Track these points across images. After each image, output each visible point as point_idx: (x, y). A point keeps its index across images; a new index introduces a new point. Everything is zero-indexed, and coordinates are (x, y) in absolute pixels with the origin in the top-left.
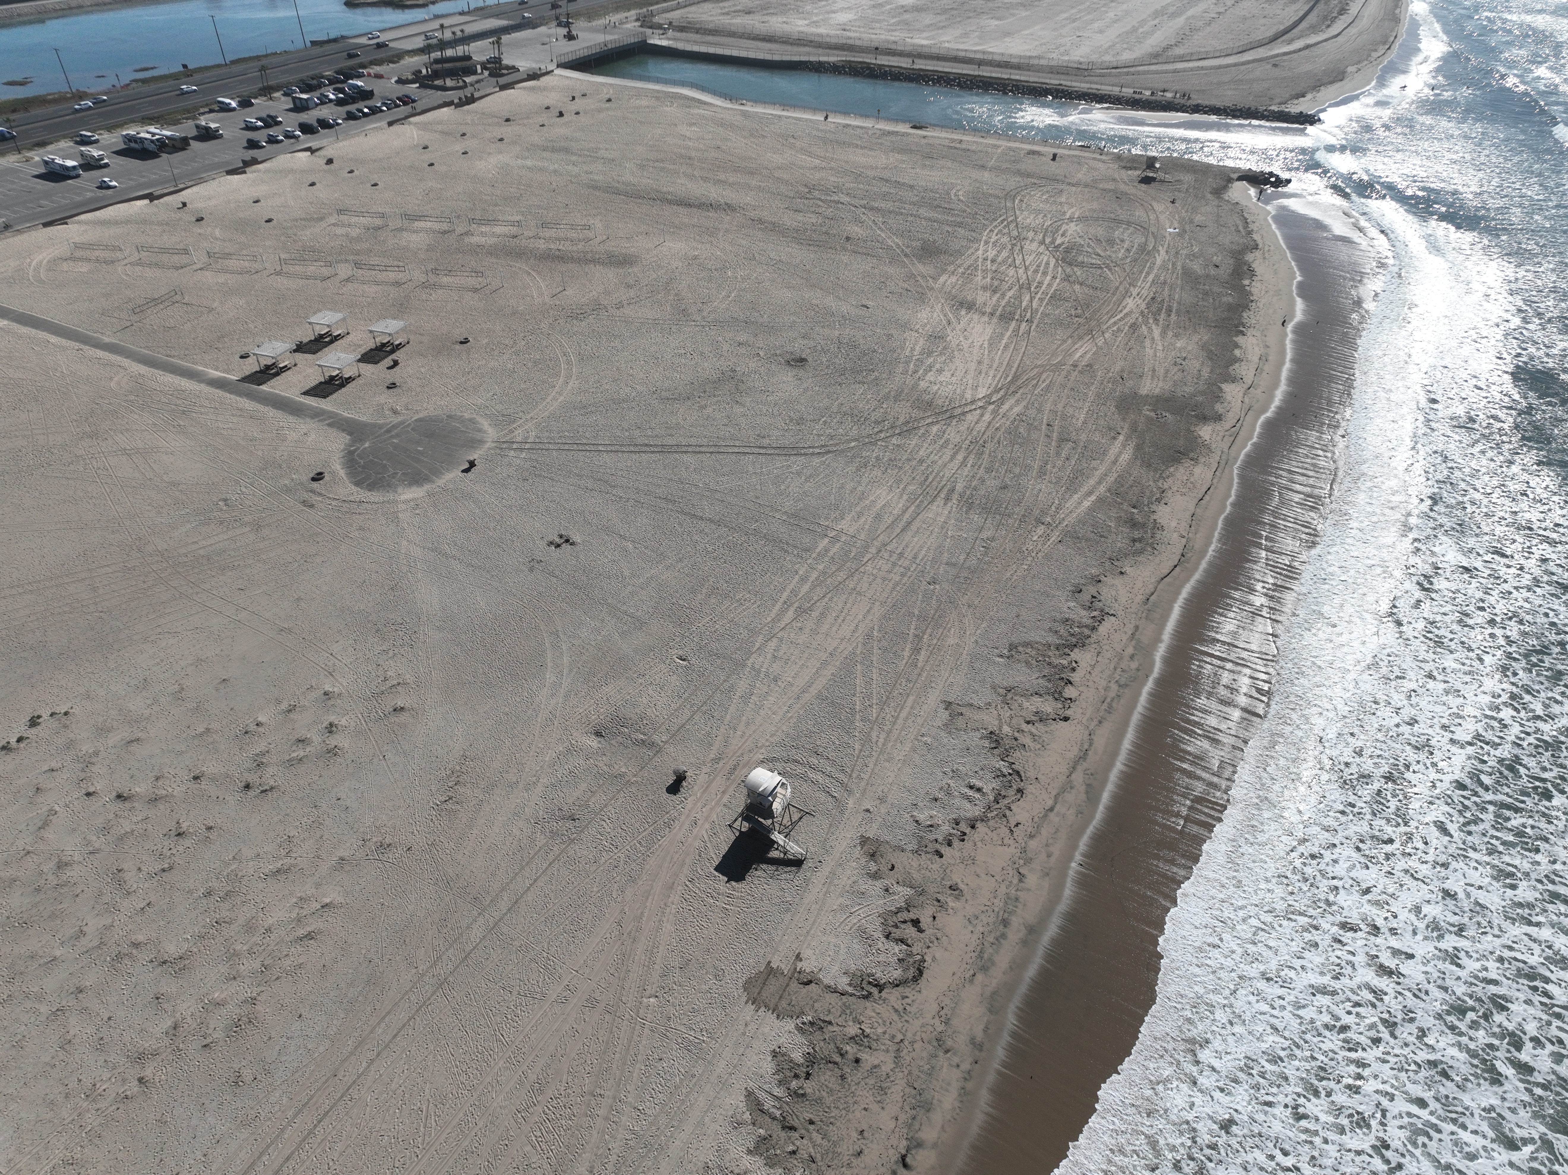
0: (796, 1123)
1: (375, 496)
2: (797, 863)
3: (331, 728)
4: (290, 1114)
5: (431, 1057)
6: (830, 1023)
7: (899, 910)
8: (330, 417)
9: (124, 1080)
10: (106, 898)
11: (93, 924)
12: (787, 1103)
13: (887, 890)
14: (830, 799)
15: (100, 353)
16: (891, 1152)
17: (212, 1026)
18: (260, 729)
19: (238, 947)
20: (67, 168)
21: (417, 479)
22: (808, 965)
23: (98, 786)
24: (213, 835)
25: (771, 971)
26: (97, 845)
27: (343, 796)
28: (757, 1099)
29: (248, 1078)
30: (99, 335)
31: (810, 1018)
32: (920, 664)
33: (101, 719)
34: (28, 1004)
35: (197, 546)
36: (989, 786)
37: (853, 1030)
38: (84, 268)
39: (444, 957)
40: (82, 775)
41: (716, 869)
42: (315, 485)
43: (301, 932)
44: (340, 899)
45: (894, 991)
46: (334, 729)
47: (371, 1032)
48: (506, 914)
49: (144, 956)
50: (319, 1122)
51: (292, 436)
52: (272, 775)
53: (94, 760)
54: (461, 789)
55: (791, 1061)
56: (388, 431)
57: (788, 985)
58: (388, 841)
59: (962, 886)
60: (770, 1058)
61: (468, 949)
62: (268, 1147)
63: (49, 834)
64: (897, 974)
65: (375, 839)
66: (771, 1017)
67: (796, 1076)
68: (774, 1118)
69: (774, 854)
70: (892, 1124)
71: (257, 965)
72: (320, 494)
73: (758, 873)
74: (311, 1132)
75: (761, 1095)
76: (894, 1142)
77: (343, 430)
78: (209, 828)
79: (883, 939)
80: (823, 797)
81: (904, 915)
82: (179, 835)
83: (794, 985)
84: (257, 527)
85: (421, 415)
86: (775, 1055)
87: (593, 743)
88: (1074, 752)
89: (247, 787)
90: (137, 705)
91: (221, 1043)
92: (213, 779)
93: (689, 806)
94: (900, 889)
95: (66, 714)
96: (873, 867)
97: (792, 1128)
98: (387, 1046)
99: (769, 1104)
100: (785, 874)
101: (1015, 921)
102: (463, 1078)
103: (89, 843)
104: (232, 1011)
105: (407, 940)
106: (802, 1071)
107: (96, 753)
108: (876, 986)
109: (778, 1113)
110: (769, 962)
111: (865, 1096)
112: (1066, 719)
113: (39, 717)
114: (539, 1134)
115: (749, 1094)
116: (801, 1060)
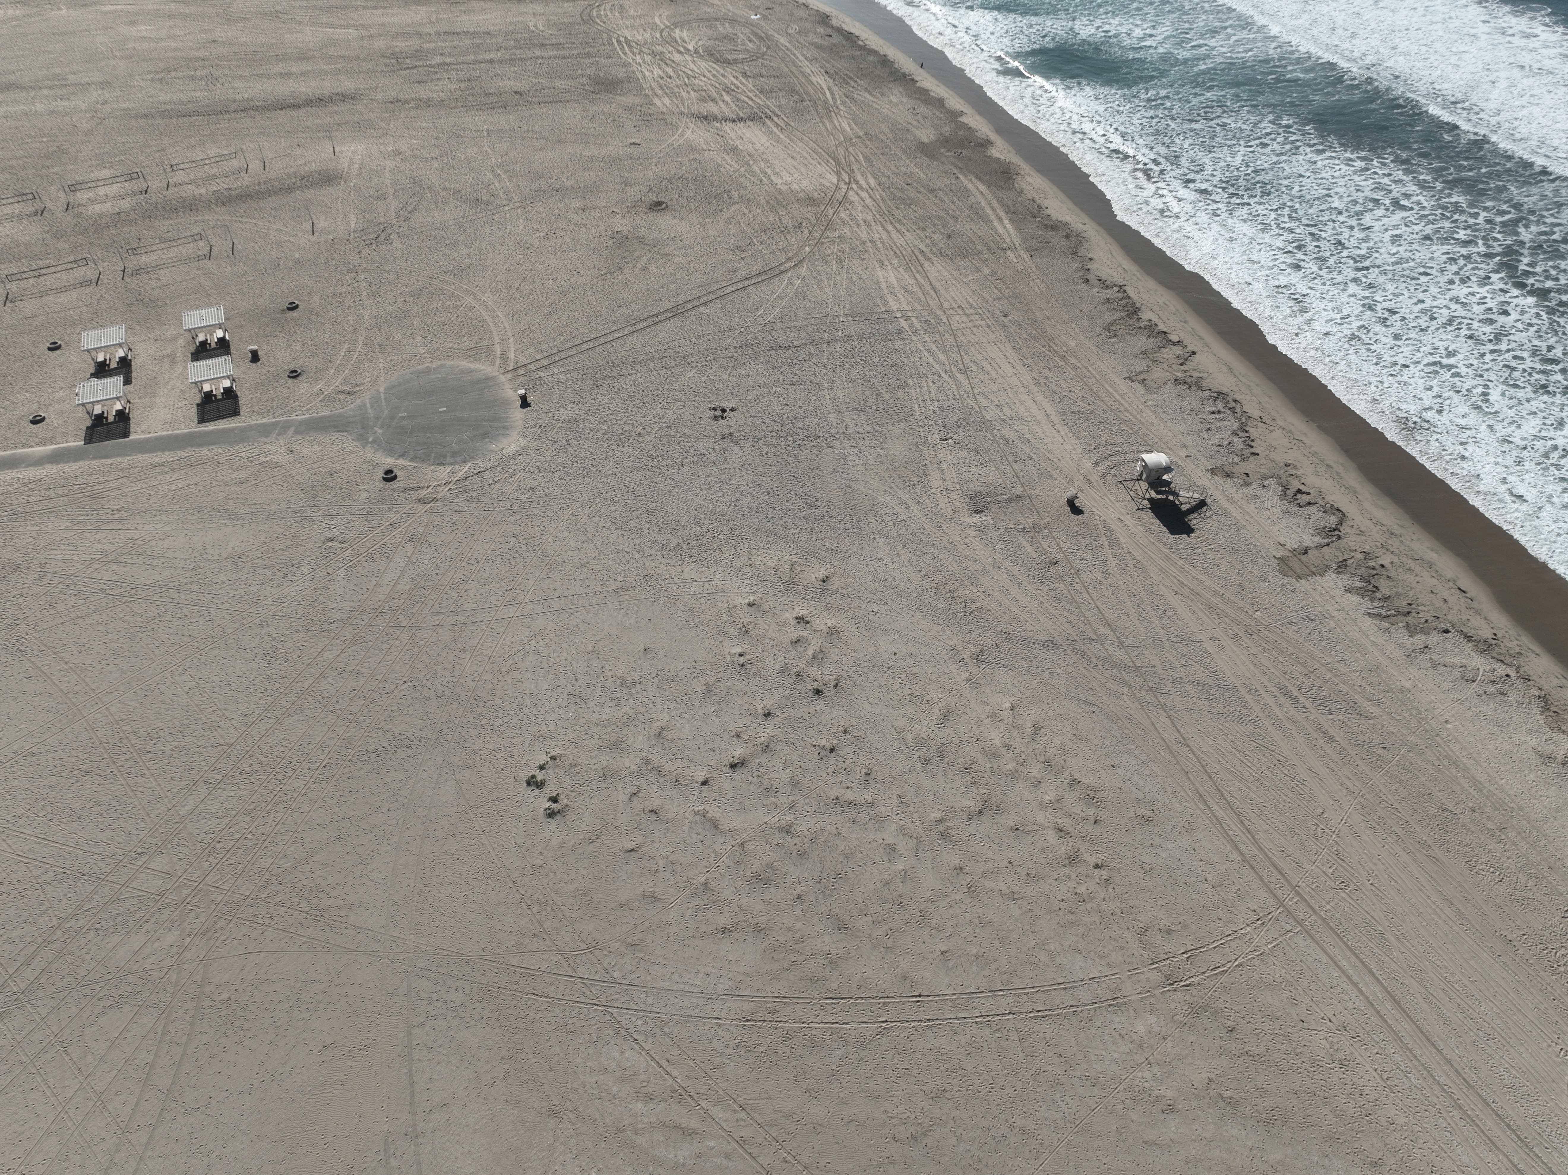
0: (1406, 610)
1: (480, 463)
2: (1202, 504)
6: (1345, 560)
7: (1284, 491)
8: (285, 427)
9: (1088, 876)
10: (863, 818)
11: (887, 836)
12: (1389, 605)
13: (1264, 486)
17: (1079, 812)
18: (749, 656)
21: (489, 432)
22: (1292, 544)
23: (699, 774)
24: (856, 733)
25: (1282, 560)
26: (785, 801)
27: (895, 650)
28: (1375, 614)
29: (1149, 814)
31: (1334, 565)
32: (1079, 365)
33: (594, 740)
36: (1220, 406)
37: (1359, 555)
39: (1127, 678)
40: (670, 778)
41: (1172, 534)
42: (401, 483)
43: (1028, 730)
44: (1013, 699)
45: (1344, 527)
47: (1162, 740)
48: (1115, 633)
50: (1222, 796)
52: (820, 674)
53: (655, 764)
54: (961, 594)
55: (1360, 588)
56: (378, 411)
57: (1300, 560)
59: (1289, 462)
60: (1349, 595)
61: (1130, 665)
62: (1223, 828)
63: (731, 825)
64: (1333, 519)
65: (965, 656)
66: (1319, 578)
67: (1373, 592)
68: (1396, 615)
69: (1185, 507)
70: (1435, 580)
71: (1039, 766)
72: (422, 488)
73: (1195, 522)
74: (1228, 803)
75: (1375, 611)
76: (1447, 586)
77: (326, 431)
78: (845, 731)
79: (1301, 509)
81: (1290, 492)
82: (831, 751)
83: (1303, 558)
85: (384, 385)
86: (1349, 591)
87: (985, 518)
88: (1224, 369)
89: (818, 692)
90: (604, 712)
91: (1101, 814)
92: (781, 707)
93: (1101, 514)
94: (1267, 482)
95: (553, 759)
96: (1239, 481)
97: (1409, 613)
98: (1182, 739)
99: (1383, 612)
100: (1206, 513)
101: (1331, 463)
102: (1247, 718)
103: (775, 804)
104: (1075, 795)
105: (1090, 687)
106: (1371, 588)
107: (647, 760)
108: (1334, 530)
109: (1393, 612)
110: (1274, 557)
111: (1409, 578)
112: (1194, 353)
113: (533, 777)
115: (1369, 615)
116: (1363, 584)
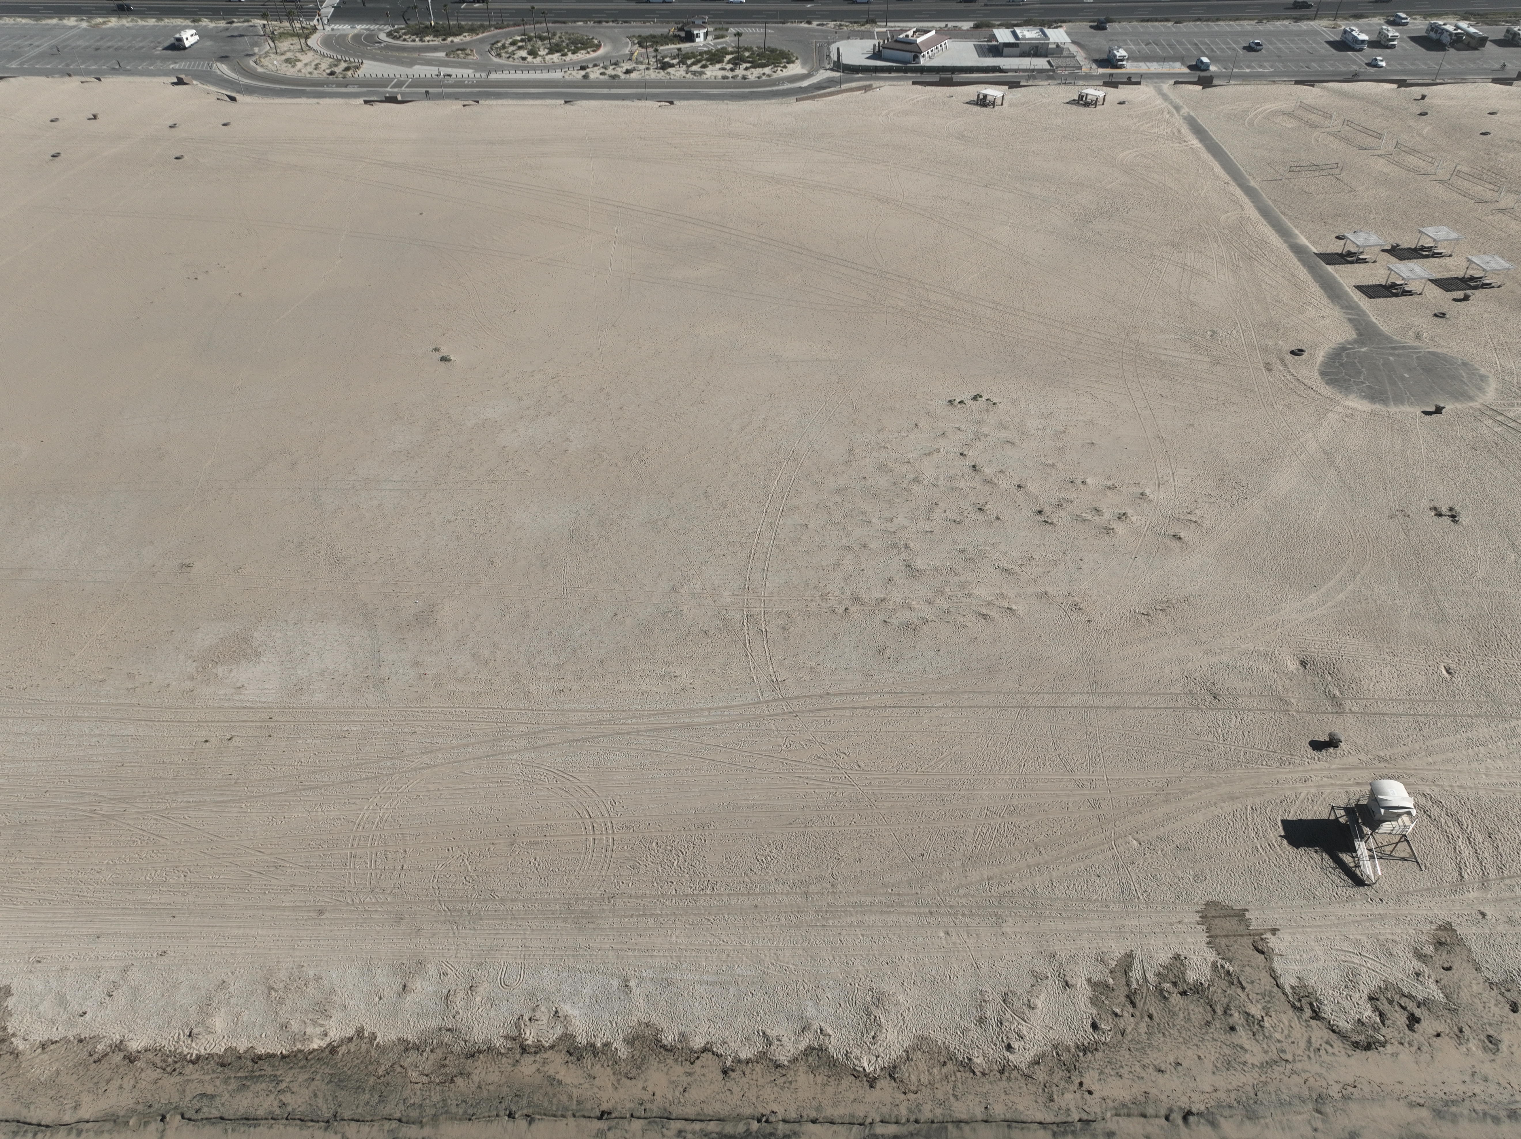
0: (1140, 1005)
1: (1326, 390)
2: (1359, 882)
3: (1122, 516)
4: (886, 690)
5: (976, 735)
6: (1243, 988)
7: (1410, 997)
8: (1358, 315)
9: (841, 603)
10: (917, 513)
11: (900, 520)
12: (1148, 989)
13: (1418, 975)
14: (1456, 874)
15: (1238, 192)
16: (1185, 1099)
17: (897, 615)
18: (1082, 486)
19: (947, 590)
20: (1356, 40)
21: (1375, 396)
22: (1274, 942)
23: (970, 454)
24: (996, 523)
25: (1241, 915)
26: (939, 483)
27: (1086, 560)
28: (1131, 963)
29: (886, 655)
30: (1250, 178)
31: (1231, 969)
33: (1008, 419)
34: (841, 533)
35: (1164, 352)
37: (1256, 1011)
38: (1291, 124)
39: (1041, 696)
40: (969, 442)
41: (1283, 821)
42: (1290, 357)
43: (984, 611)
44: (1021, 613)
45: (1326, 1031)
46: (1124, 518)
47: (962, 693)
48: (1103, 708)
49: (905, 555)
50: (894, 707)
51: (1311, 312)
52: (1061, 517)
53: (982, 438)
54: (1161, 615)
55: (1183, 974)
56: (1394, 348)
57: (1242, 936)
58: (1082, 606)
59: (1504, 1047)
60: (1170, 955)
61: (1059, 704)
62: (862, 693)
63: (925, 461)
64: (1343, 1025)
65: (1076, 599)
66: (1203, 938)
67: (1175, 984)
68: (1128, 985)
69: (1346, 858)
70: (1209, 1089)
71: (946, 607)
72: (1286, 365)
73: (1315, 855)
74: (885, 707)
75: (1137, 965)
76: (1195, 1097)
77: (1357, 329)
78: (998, 518)
79: (1365, 996)
80: (1451, 866)
81: (1411, 1006)
82: (980, 509)
83: (1248, 941)
84: (1216, 362)
85: (1439, 350)
86: (1177, 957)
87: (1292, 665)
89: (1040, 512)
90: (1032, 424)
91: (893, 627)
92: (1027, 494)
93: (1315, 767)
94: (1433, 986)
95: (994, 404)
96: (1429, 950)
97: (1133, 1003)
98: (961, 707)
99: (1135, 974)
100: (1338, 877)
102: (980, 763)
103: (937, 479)
104: (912, 617)
105: (1032, 667)
106: (1183, 987)
107: (987, 436)
108: (1314, 1011)
109: (1134, 985)
110: (1247, 910)
111: (1211, 1052)
113: (981, 396)
114: (985, 831)
115: (1130, 956)
116: (1191, 981)
